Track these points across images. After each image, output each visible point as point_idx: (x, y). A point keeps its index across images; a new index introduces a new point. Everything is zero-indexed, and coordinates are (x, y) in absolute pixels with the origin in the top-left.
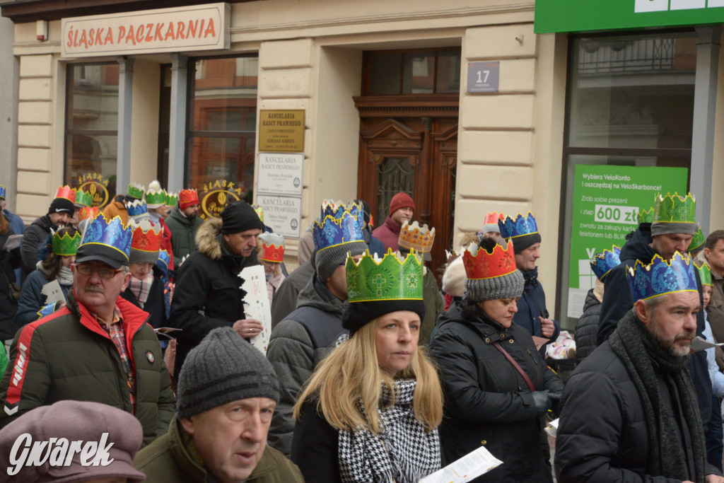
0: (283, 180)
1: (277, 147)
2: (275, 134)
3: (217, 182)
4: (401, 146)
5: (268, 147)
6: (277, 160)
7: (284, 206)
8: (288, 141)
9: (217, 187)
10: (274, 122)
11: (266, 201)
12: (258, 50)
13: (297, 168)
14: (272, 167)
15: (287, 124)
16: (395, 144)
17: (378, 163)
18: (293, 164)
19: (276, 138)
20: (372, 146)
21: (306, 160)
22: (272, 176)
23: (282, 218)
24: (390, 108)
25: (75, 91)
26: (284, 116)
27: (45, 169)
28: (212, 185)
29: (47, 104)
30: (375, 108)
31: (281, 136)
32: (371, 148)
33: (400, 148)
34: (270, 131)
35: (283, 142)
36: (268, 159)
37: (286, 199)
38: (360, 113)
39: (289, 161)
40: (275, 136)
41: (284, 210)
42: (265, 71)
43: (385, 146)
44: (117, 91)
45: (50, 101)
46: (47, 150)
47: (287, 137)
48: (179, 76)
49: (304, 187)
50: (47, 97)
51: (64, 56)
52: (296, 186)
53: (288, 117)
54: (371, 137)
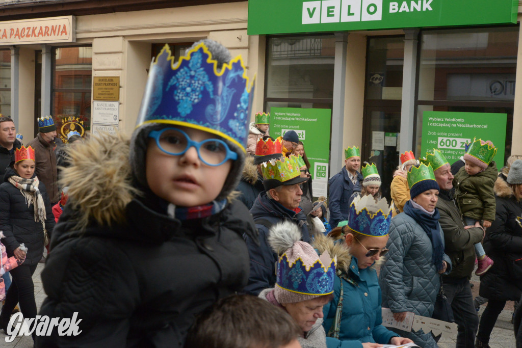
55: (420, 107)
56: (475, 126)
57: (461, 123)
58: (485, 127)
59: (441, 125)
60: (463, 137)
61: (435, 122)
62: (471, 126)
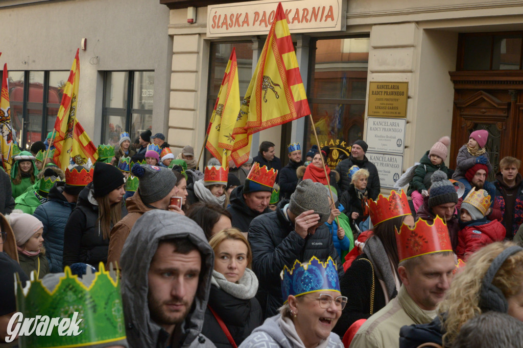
0: (388, 140)
1: (384, 113)
2: (382, 102)
3: (332, 140)
4: (490, 114)
5: (376, 112)
6: (383, 124)
7: (388, 162)
8: (393, 108)
9: (332, 144)
10: (382, 92)
11: (373, 158)
12: (370, 32)
13: (400, 131)
14: (378, 129)
15: (392, 94)
16: (485, 112)
17: (469, 128)
18: (397, 127)
19: (381, 106)
20: (465, 113)
21: (408, 124)
22: (378, 137)
23: (386, 172)
24: (481, 81)
25: (216, 64)
26: (390, 87)
27: (191, 127)
28: (328, 143)
29: (194, 74)
30: (468, 81)
31: (387, 104)
32: (464, 115)
33: (489, 116)
34: (378, 100)
35: (389, 109)
36: (376, 123)
37: (390, 156)
38: (455, 85)
39: (393, 124)
40: (381, 104)
41: (388, 166)
42: (376, 50)
43: (475, 113)
44: (251, 64)
45: (196, 72)
46: (193, 112)
47: (392, 104)
48: (302, 52)
49: (406, 147)
50: (194, 69)
51: (209, 36)
52: (399, 146)
53: (394, 88)
54: (464, 106)
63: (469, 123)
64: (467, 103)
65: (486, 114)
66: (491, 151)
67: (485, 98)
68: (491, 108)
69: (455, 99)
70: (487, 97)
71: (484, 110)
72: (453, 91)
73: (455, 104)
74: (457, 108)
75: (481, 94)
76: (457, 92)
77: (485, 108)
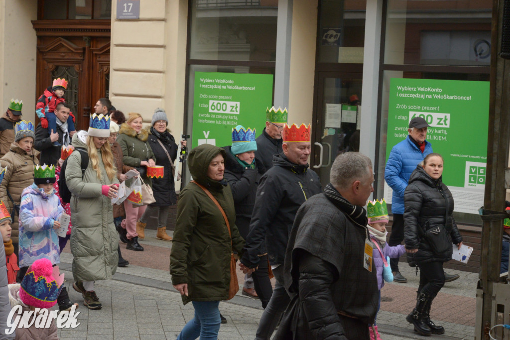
55: (387, 73)
56: (456, 98)
57: (438, 93)
58: (468, 98)
59: (413, 96)
60: (441, 111)
61: (405, 92)
62: (451, 98)
63: (51, 66)
64: (48, 48)
65: (66, 57)
66: (71, 89)
67: (64, 44)
68: (69, 53)
69: (38, 45)
70: (66, 43)
71: (63, 54)
72: (35, 38)
73: (38, 49)
74: (40, 52)
75: (60, 40)
76: (39, 38)
77: (64, 53)
